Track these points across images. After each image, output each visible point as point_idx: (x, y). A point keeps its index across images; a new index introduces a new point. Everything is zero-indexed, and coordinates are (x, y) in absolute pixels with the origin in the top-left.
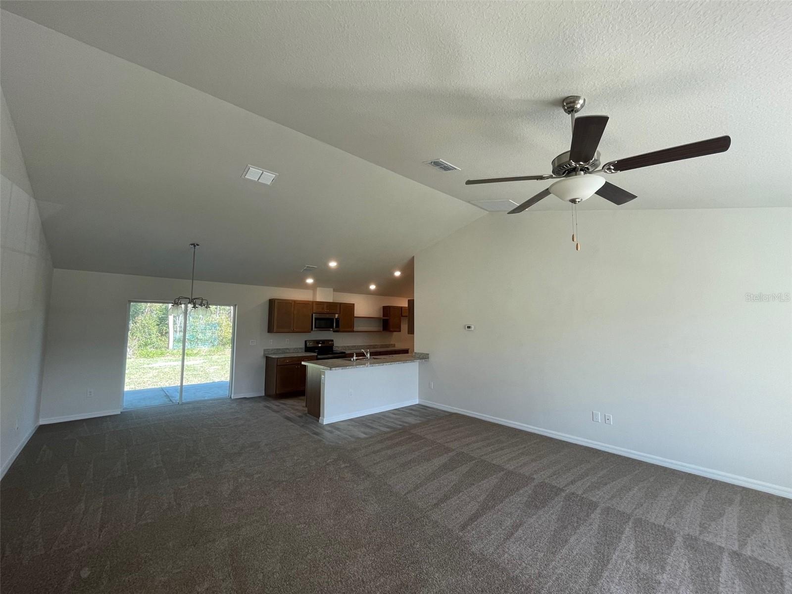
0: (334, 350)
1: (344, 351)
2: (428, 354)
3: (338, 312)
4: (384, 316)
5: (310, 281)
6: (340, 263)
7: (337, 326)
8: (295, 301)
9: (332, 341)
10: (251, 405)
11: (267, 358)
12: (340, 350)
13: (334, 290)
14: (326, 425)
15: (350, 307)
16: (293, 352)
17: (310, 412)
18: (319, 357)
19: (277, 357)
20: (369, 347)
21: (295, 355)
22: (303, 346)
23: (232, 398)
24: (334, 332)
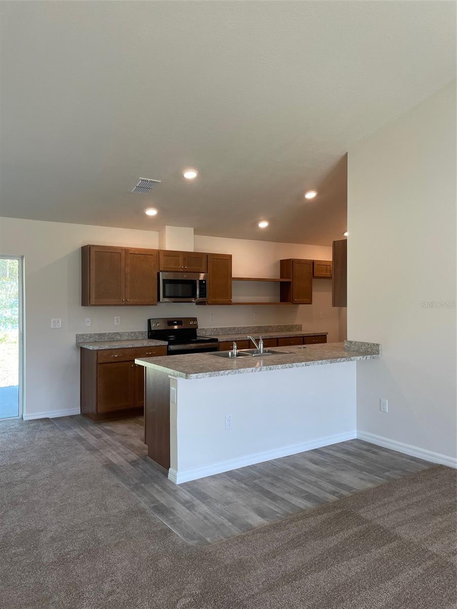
0: (198, 335)
1: (215, 337)
2: (378, 345)
3: (203, 268)
4: (282, 276)
5: (151, 212)
6: (201, 174)
7: (203, 294)
8: (126, 250)
9: (195, 319)
10: (51, 435)
11: (82, 350)
12: (209, 335)
13: (197, 232)
14: (181, 485)
15: (225, 261)
16: (129, 340)
17: (152, 455)
18: (172, 347)
19: (96, 348)
20: (259, 329)
21: (129, 345)
22: (144, 328)
23: (25, 419)
24: (197, 304)
